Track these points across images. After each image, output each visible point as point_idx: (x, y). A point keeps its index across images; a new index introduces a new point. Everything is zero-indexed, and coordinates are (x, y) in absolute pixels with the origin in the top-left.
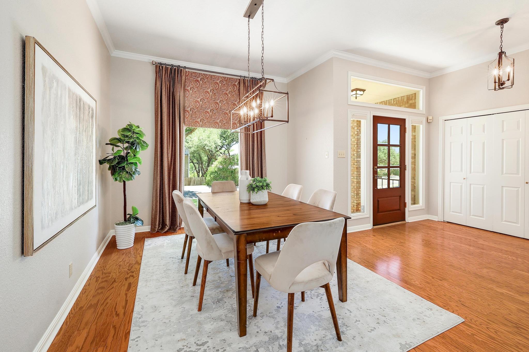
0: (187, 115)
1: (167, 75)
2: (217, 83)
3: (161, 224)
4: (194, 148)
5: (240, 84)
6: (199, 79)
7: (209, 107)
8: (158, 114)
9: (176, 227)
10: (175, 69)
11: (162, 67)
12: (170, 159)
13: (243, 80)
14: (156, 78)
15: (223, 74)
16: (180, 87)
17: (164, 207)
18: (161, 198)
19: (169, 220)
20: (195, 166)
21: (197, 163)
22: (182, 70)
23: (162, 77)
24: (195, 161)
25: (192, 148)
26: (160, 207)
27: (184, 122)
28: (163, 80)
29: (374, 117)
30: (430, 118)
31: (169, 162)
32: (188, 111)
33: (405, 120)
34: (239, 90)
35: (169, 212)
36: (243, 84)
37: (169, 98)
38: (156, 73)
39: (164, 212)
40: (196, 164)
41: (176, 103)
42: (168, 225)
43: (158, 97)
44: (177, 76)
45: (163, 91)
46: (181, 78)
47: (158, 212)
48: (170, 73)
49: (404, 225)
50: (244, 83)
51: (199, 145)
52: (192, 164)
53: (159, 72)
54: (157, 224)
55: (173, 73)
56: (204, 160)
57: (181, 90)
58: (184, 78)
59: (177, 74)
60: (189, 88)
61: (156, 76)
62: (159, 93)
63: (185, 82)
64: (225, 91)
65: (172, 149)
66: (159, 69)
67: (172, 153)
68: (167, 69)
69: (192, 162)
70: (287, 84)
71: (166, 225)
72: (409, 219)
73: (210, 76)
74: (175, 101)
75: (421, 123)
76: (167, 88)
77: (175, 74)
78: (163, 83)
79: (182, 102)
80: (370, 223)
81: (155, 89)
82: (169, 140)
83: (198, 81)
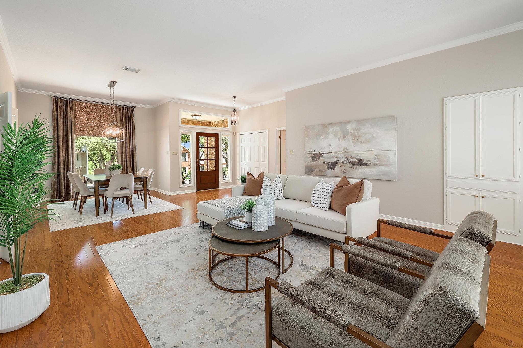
0: (77, 128)
1: (61, 104)
2: (100, 109)
3: (58, 196)
4: (93, 145)
5: (116, 110)
6: (86, 106)
7: (94, 123)
8: (55, 129)
9: (70, 197)
10: (68, 100)
11: (58, 99)
12: (64, 156)
13: (118, 107)
14: (53, 106)
15: (104, 103)
16: (71, 111)
17: (61, 186)
18: (58, 180)
19: (65, 193)
20: (95, 164)
21: (98, 161)
22: (73, 101)
23: (58, 105)
24: (95, 159)
25: (90, 145)
26: (57, 186)
27: (75, 133)
28: (59, 107)
29: (197, 133)
30: (234, 133)
31: (64, 158)
32: (77, 126)
33: (218, 134)
34: (116, 113)
35: (65, 189)
36: (118, 109)
37: (64, 118)
38: (54, 103)
39: (61, 189)
40: (96, 163)
41: (69, 122)
42: (64, 197)
43: (55, 118)
44: (69, 105)
45: (59, 114)
46: (72, 106)
47: (56, 189)
48: (64, 103)
49: (219, 190)
50: (120, 109)
51: (99, 142)
52: (92, 162)
53: (55, 102)
54: (55, 196)
55: (66, 102)
56: (107, 157)
57: (72, 114)
58: (74, 106)
59: (69, 104)
60: (78, 112)
61: (54, 105)
62: (56, 115)
63: (75, 108)
64: (105, 114)
65: (66, 150)
66: (56, 100)
67: (66, 152)
68: (61, 100)
69: (92, 160)
70: (153, 109)
71: (63, 196)
72: (221, 187)
73: (94, 105)
74: (68, 120)
75: (229, 136)
76: (62, 112)
77: (68, 104)
78: (59, 109)
79: (73, 121)
80: (195, 189)
81: (53, 113)
82: (64, 144)
83: (85, 107)
